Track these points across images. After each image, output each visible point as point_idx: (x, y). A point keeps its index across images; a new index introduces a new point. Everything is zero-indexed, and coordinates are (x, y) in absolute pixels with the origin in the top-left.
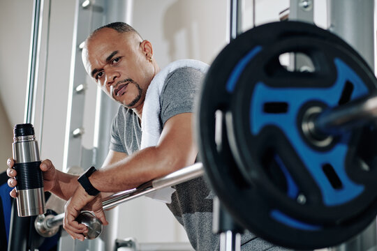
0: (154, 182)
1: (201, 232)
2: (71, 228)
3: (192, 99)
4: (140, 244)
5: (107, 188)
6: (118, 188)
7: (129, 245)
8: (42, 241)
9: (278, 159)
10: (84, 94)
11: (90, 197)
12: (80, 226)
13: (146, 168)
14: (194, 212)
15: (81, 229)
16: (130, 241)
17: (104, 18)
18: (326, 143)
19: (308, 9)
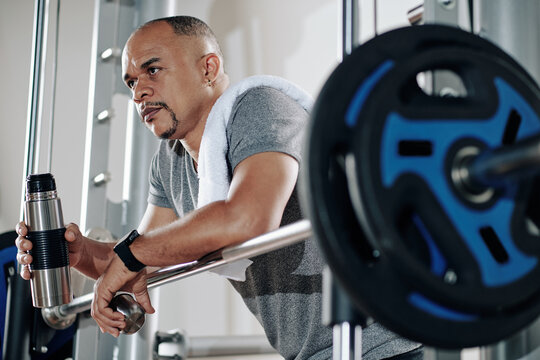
0: (224, 252)
1: (283, 321)
2: (103, 317)
3: (276, 131)
4: (191, 338)
5: (157, 260)
6: (173, 261)
7: (175, 340)
8: (51, 336)
9: (417, 220)
10: (109, 124)
11: (131, 274)
12: (115, 315)
13: (212, 232)
14: (273, 293)
15: (117, 319)
16: (177, 334)
17: (136, 14)
18: (484, 197)
19: (450, 7)
